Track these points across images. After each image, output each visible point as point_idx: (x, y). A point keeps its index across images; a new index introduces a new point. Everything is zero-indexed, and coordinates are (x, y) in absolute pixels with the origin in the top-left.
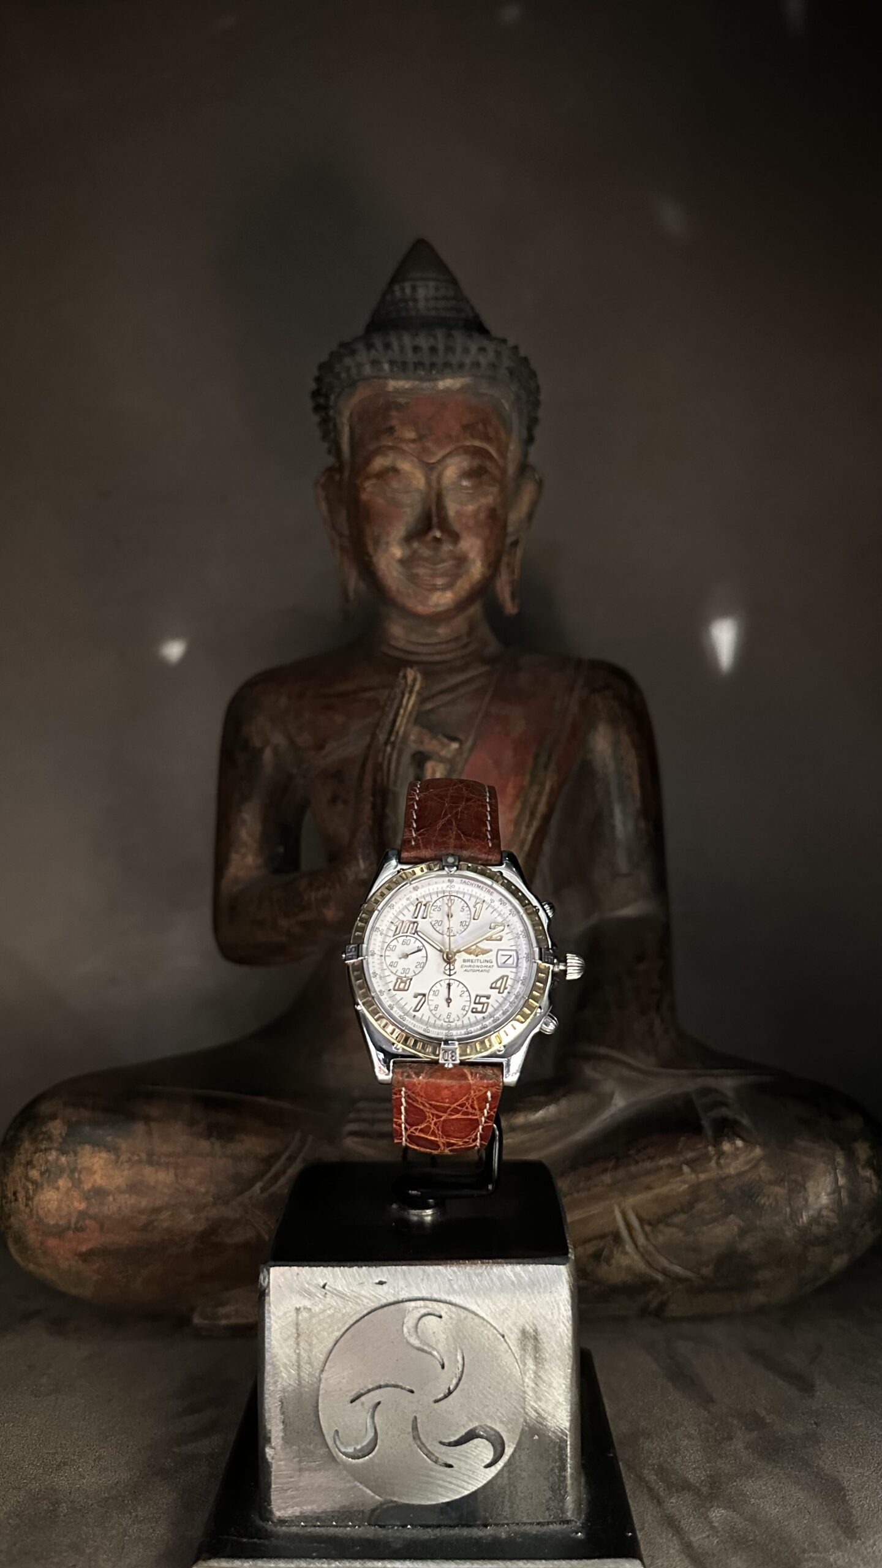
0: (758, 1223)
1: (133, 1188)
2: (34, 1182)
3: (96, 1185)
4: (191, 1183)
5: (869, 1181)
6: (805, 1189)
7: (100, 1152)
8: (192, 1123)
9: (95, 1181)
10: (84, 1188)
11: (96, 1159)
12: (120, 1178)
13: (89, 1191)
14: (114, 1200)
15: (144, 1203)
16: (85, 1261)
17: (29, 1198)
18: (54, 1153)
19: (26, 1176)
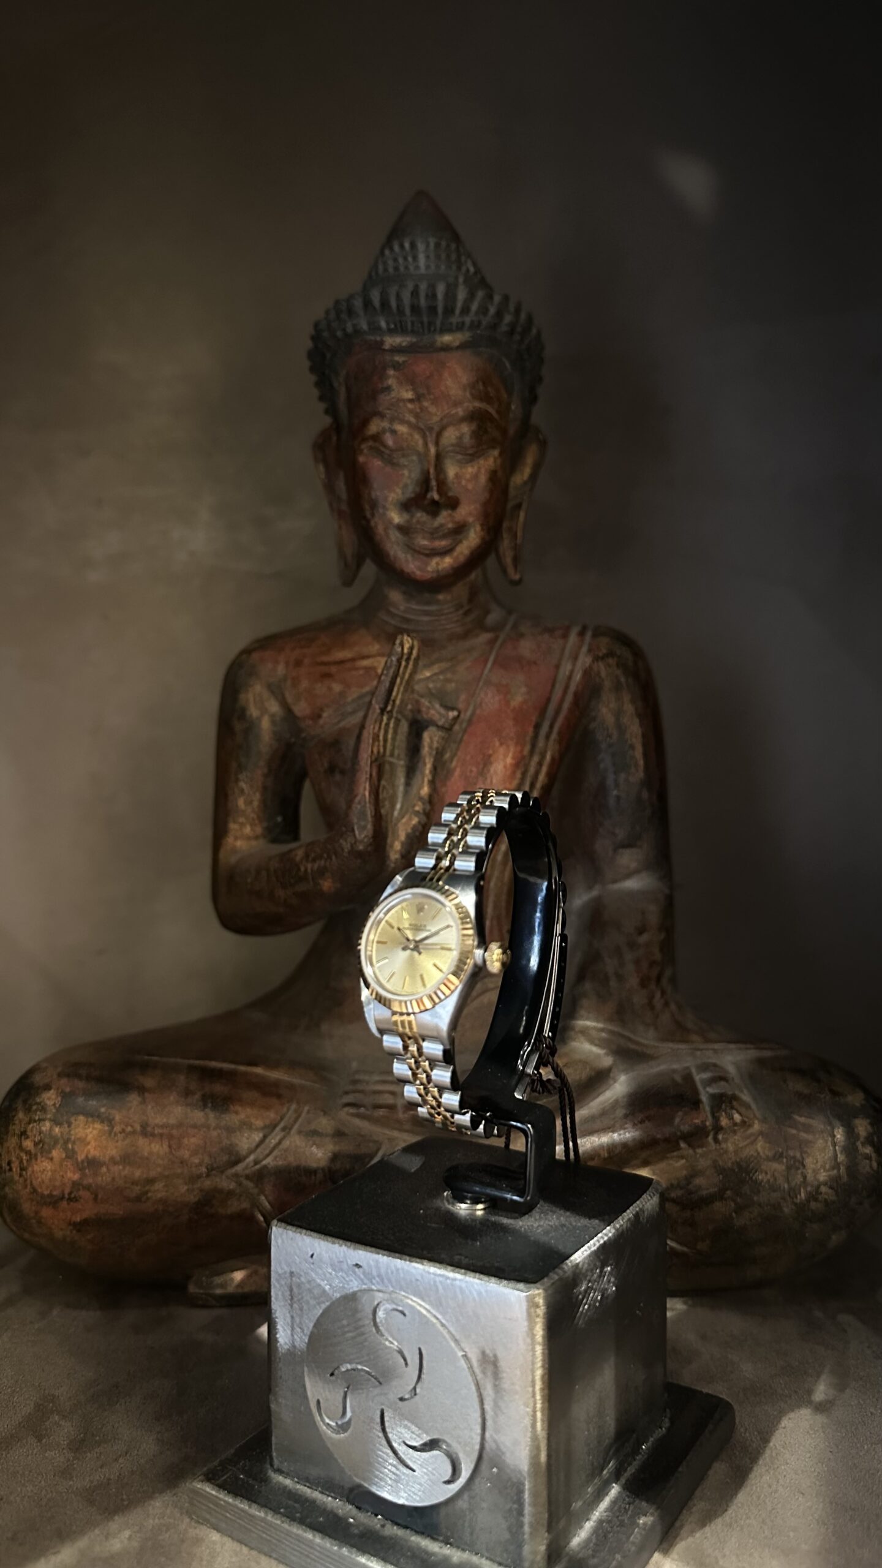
0: (755, 1198)
1: (126, 1159)
2: (28, 1153)
3: (90, 1156)
4: (186, 1154)
5: (868, 1157)
6: (804, 1166)
7: (93, 1122)
8: (187, 1093)
9: (89, 1151)
10: (77, 1159)
11: (88, 1131)
12: (113, 1150)
13: (83, 1161)
14: (108, 1170)
15: (138, 1173)
16: (79, 1231)
17: (22, 1169)
18: (48, 1124)
19: (21, 1148)
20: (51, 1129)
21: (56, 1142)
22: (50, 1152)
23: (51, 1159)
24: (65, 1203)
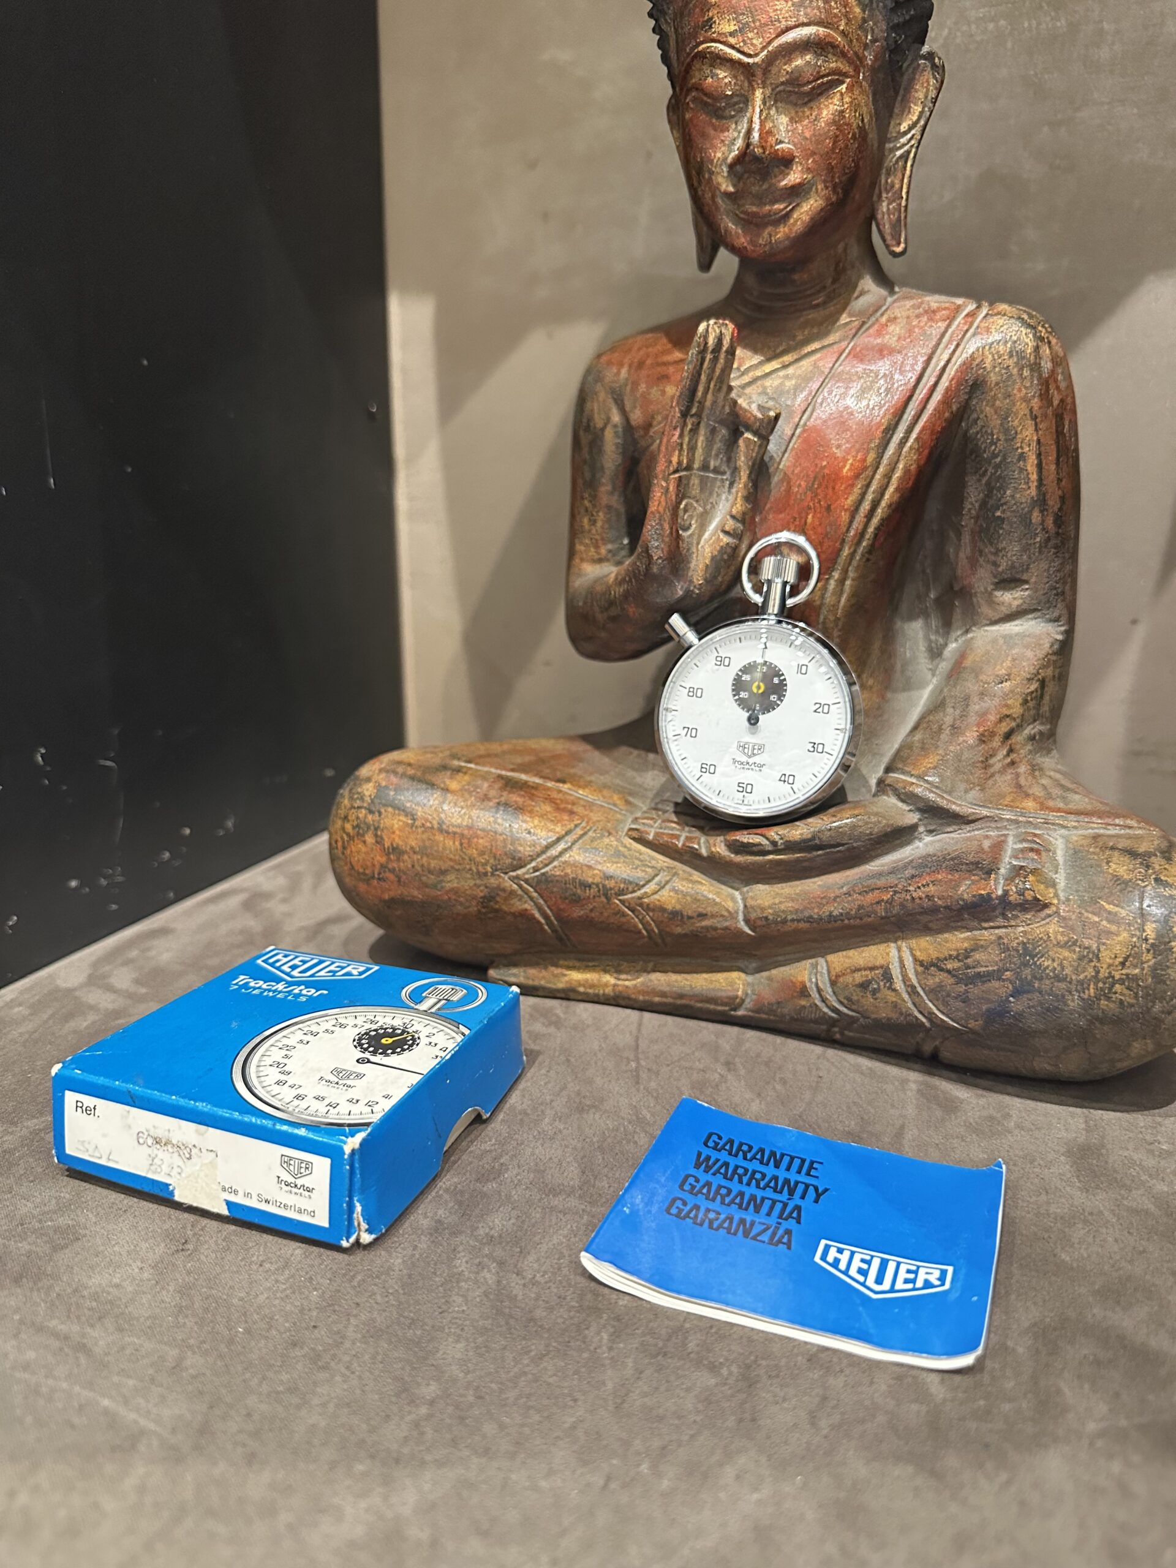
0: (1036, 985)
1: (425, 850)
2: (348, 835)
3: (394, 844)
4: (475, 853)
7: (399, 815)
8: (483, 799)
9: (393, 840)
10: (384, 845)
11: (396, 821)
12: (413, 841)
13: (389, 848)
14: (409, 858)
15: (433, 864)
17: (344, 848)
18: (363, 811)
19: (343, 829)
20: (366, 817)
21: (368, 828)
22: (363, 836)
23: (365, 842)
24: (375, 882)
